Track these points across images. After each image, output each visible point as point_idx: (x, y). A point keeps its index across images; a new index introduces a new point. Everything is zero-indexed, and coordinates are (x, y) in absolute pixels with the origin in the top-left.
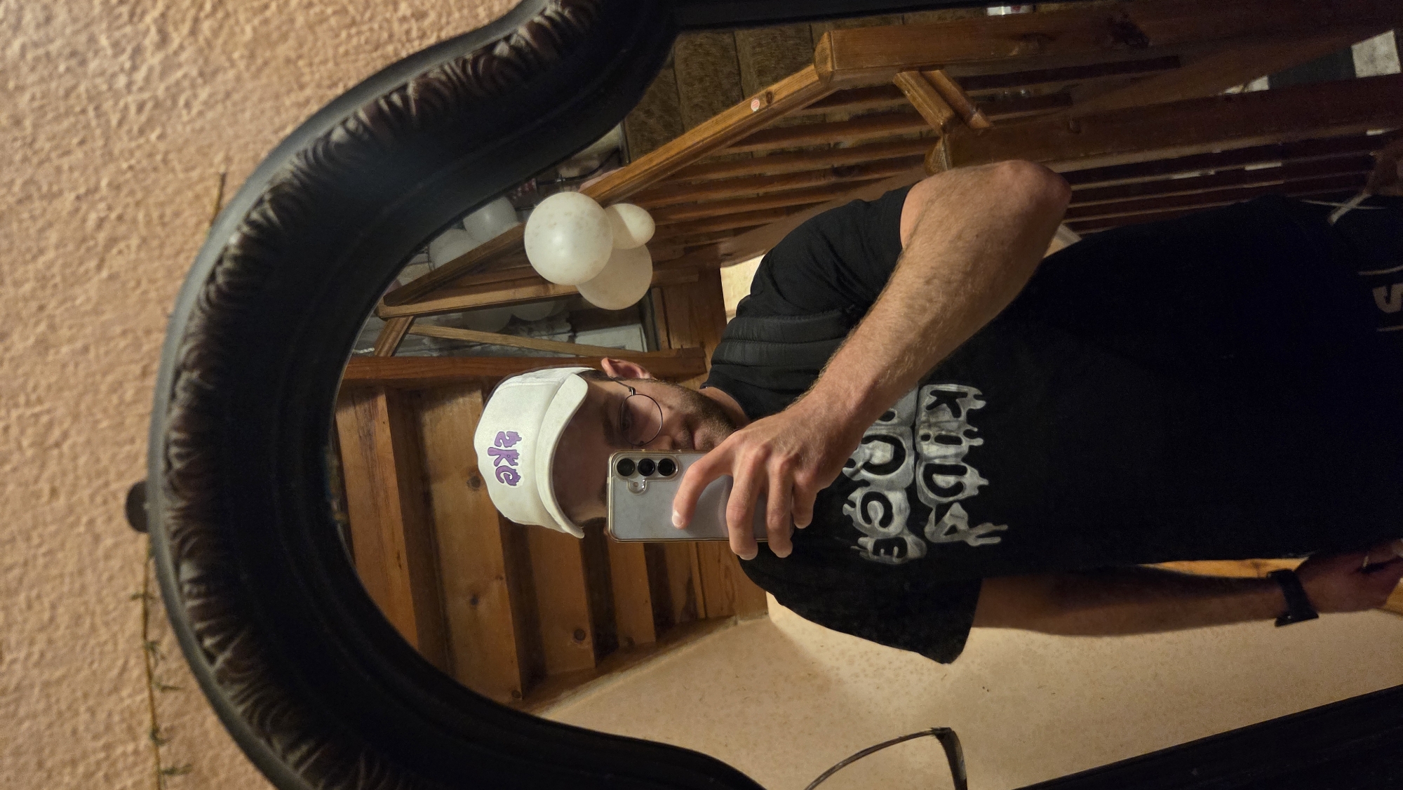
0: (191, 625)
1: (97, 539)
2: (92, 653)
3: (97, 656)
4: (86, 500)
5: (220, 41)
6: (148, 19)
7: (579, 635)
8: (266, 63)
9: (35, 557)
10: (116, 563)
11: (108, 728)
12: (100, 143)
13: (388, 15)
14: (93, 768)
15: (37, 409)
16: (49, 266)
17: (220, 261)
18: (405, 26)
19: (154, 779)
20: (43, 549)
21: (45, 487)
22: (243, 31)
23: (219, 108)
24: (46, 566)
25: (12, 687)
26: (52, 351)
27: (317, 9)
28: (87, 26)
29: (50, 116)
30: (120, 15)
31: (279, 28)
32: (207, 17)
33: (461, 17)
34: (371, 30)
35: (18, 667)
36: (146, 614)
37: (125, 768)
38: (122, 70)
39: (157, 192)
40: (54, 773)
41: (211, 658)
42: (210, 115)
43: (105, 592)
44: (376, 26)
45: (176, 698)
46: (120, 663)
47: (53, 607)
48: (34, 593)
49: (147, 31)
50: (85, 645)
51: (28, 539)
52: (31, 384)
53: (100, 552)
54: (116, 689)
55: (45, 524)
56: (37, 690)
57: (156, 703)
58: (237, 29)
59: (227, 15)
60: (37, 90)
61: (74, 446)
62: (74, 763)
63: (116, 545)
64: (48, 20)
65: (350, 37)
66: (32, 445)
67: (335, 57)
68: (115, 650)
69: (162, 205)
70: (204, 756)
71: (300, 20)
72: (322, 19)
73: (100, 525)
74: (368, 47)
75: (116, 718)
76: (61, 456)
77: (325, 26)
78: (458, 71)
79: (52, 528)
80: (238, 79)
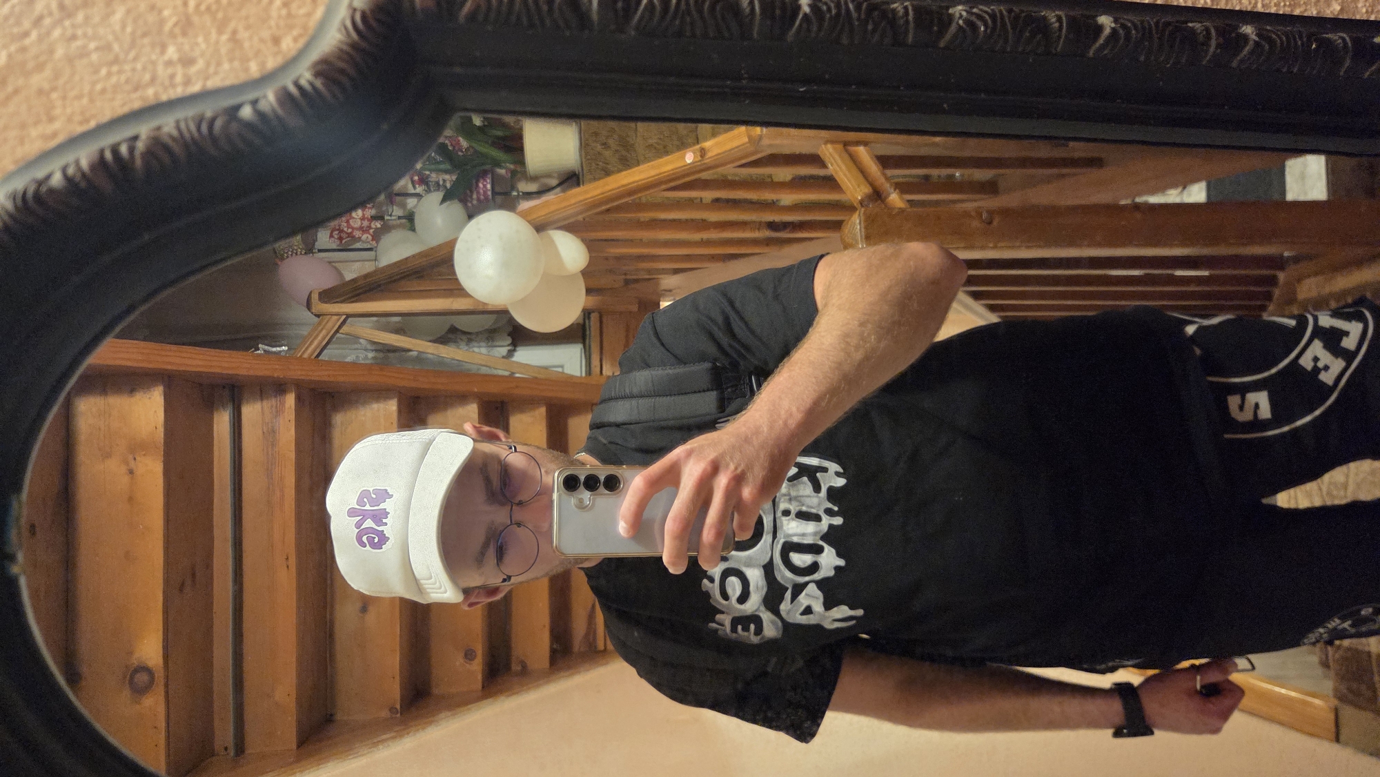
7: (469, 655)
8: (16, 91)
13: (154, 57)
18: (170, 71)
27: (79, 43)
31: (37, 57)
33: (231, 69)
34: (134, 70)
44: (139, 66)
65: (109, 74)
71: (60, 52)
72: (84, 53)
77: (85, 61)
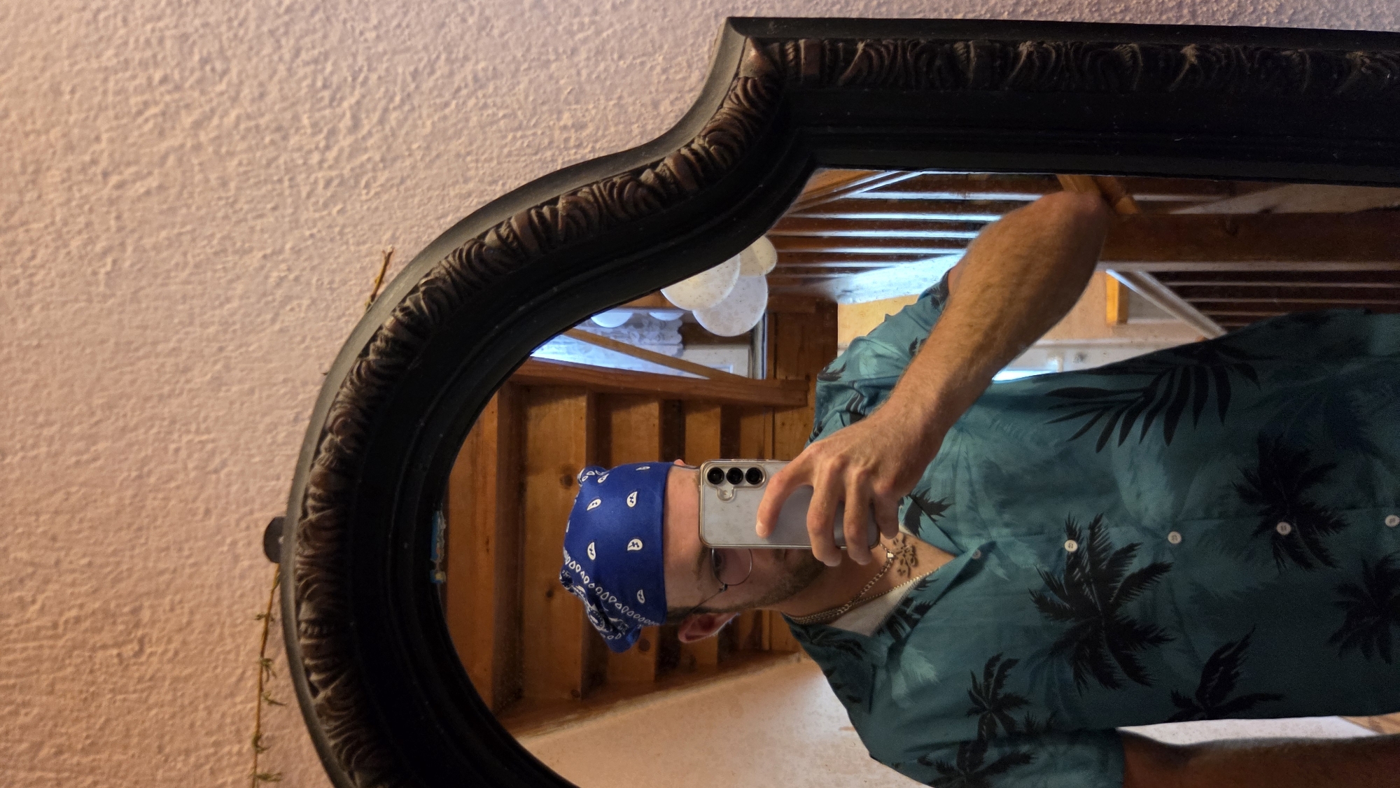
0: (303, 659)
1: (236, 559)
2: (217, 659)
3: (220, 662)
4: (233, 523)
5: (403, 132)
6: (346, 104)
9: (183, 566)
10: (248, 583)
11: (221, 727)
12: (290, 211)
13: (551, 123)
14: (202, 760)
15: (204, 437)
16: (232, 314)
17: (374, 339)
19: (250, 781)
20: (191, 561)
21: (201, 506)
22: (424, 125)
23: (394, 191)
24: (191, 576)
25: (148, 677)
26: (224, 388)
28: (293, 104)
29: (252, 181)
30: (322, 99)
31: (455, 125)
32: (395, 109)
33: (616, 132)
34: (535, 135)
35: (155, 659)
36: (266, 633)
37: (228, 766)
38: (317, 148)
39: (331, 260)
40: (171, 759)
41: (315, 692)
42: (385, 197)
43: (235, 607)
44: (539, 132)
45: (280, 712)
46: (239, 671)
47: (192, 613)
48: (178, 597)
49: (344, 114)
50: (212, 651)
51: (180, 550)
52: (202, 415)
53: (237, 572)
54: (232, 695)
55: (196, 539)
56: (167, 683)
57: (262, 714)
58: (420, 122)
59: (413, 109)
60: (244, 157)
61: (229, 474)
62: (187, 753)
63: (251, 567)
64: (262, 96)
65: (514, 138)
66: (196, 468)
67: (498, 157)
68: (236, 660)
69: (334, 271)
70: (296, 768)
71: (474, 120)
72: (494, 121)
73: (240, 548)
74: (529, 151)
75: (228, 720)
76: (218, 480)
77: (495, 127)
78: (605, 193)
79: (201, 543)
80: (413, 167)
